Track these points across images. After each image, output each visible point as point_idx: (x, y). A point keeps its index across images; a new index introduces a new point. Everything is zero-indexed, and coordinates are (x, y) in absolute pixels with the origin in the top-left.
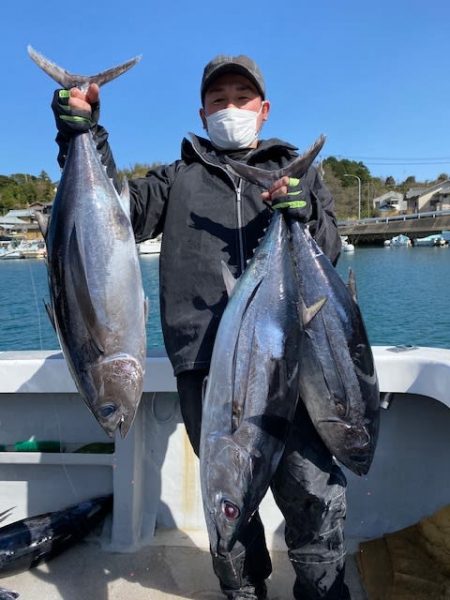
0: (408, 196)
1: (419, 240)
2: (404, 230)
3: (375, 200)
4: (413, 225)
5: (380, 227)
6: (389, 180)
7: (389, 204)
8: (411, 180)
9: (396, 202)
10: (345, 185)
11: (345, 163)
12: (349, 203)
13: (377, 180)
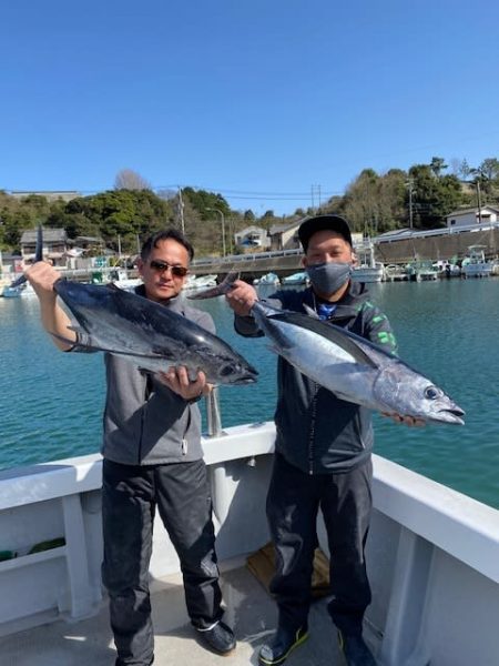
0: (272, 233)
1: (287, 279)
2: (272, 268)
3: (236, 235)
4: (279, 263)
5: (247, 265)
6: (248, 214)
7: (250, 240)
8: (269, 214)
9: (258, 238)
10: (203, 219)
11: (202, 194)
12: (210, 238)
13: (236, 214)
